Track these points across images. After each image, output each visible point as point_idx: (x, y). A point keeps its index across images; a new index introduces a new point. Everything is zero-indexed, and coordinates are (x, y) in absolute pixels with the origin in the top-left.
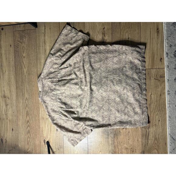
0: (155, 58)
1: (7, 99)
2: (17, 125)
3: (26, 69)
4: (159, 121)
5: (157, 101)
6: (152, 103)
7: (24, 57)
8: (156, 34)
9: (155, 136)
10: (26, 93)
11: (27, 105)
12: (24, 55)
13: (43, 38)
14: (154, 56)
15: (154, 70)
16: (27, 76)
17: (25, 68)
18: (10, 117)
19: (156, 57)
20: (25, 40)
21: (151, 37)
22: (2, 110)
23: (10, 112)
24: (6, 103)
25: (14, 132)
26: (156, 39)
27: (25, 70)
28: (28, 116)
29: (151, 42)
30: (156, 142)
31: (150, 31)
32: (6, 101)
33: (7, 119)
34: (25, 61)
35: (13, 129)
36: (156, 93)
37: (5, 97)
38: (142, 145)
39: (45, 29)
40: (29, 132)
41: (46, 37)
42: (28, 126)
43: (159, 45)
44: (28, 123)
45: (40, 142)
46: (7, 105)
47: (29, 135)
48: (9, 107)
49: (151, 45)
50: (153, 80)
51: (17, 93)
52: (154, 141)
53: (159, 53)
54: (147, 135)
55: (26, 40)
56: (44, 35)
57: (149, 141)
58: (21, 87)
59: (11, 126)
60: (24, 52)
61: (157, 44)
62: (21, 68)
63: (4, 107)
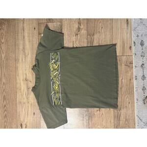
0: (125, 47)
3: (4, 54)
4: (129, 103)
7: (3, 43)
10: (3, 78)
11: (4, 89)
13: (22, 25)
15: (125, 57)
16: (5, 62)
20: (4, 26)
21: (122, 28)
26: (126, 29)
28: (5, 101)
29: (122, 32)
31: (121, 22)
34: (4, 47)
36: (126, 78)
38: (114, 125)
40: (6, 116)
44: (5, 108)
47: (6, 119)
52: (125, 122)
54: (119, 116)
57: (121, 122)
61: (127, 34)
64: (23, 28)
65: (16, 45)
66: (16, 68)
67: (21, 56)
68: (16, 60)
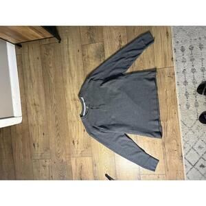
1: (37, 106)
2: (48, 129)
3: (53, 78)
5: (171, 96)
6: (168, 98)
7: (51, 67)
8: (166, 37)
9: (173, 127)
10: (54, 99)
15: (167, 69)
16: (54, 85)
19: (167, 57)
22: (33, 117)
26: (166, 41)
28: (57, 121)
29: (162, 45)
31: (161, 35)
32: (36, 109)
33: (38, 124)
35: (44, 134)
36: (170, 89)
39: (68, 41)
41: (70, 48)
44: (58, 127)
45: (70, 143)
46: (37, 112)
47: (59, 137)
52: (172, 132)
54: (166, 127)
56: (68, 46)
57: (168, 132)
58: (49, 94)
59: (42, 130)
60: (50, 63)
61: (168, 46)
64: (68, 51)
67: (68, 78)
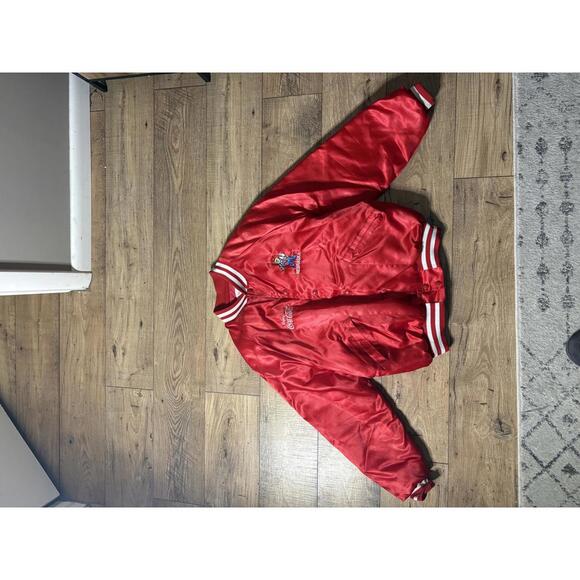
0: (490, 152)
1: (132, 251)
2: (153, 313)
3: (180, 179)
4: (494, 304)
5: (489, 256)
6: (478, 260)
7: (176, 152)
8: (493, 95)
9: (484, 341)
10: (176, 236)
11: (177, 264)
12: (176, 147)
13: (222, 106)
14: (487, 148)
15: (487, 181)
16: (180, 197)
17: (177, 177)
18: (136, 294)
19: (491, 148)
20: (179, 110)
21: (482, 102)
22: (119, 278)
23: (136, 283)
24: (128, 261)
25: (144, 329)
26: (493, 105)
27: (177, 182)
28: (179, 293)
29: (481, 113)
30: (484, 355)
31: (480, 87)
32: (128, 256)
33: (129, 298)
34: (178, 162)
35: (141, 324)
36: (489, 237)
37: (126, 245)
38: (451, 362)
39: (228, 84)
40: (179, 330)
41: (231, 104)
42: (179, 316)
43: (499, 119)
44: (179, 309)
45: (206, 355)
46: (130, 265)
47: (179, 337)
48: (134, 269)
49: (481, 120)
50: (482, 205)
51: (155, 237)
52: (480, 354)
53: (498, 140)
54: (464, 339)
55: (182, 111)
56: (226, 98)
57: (468, 354)
58: (166, 221)
59: (137, 314)
60: (176, 139)
61: (495, 118)
62: (169, 177)
63: (124, 270)
64: (226, 113)
65: (207, 154)
66: (207, 212)
68: (207, 193)
